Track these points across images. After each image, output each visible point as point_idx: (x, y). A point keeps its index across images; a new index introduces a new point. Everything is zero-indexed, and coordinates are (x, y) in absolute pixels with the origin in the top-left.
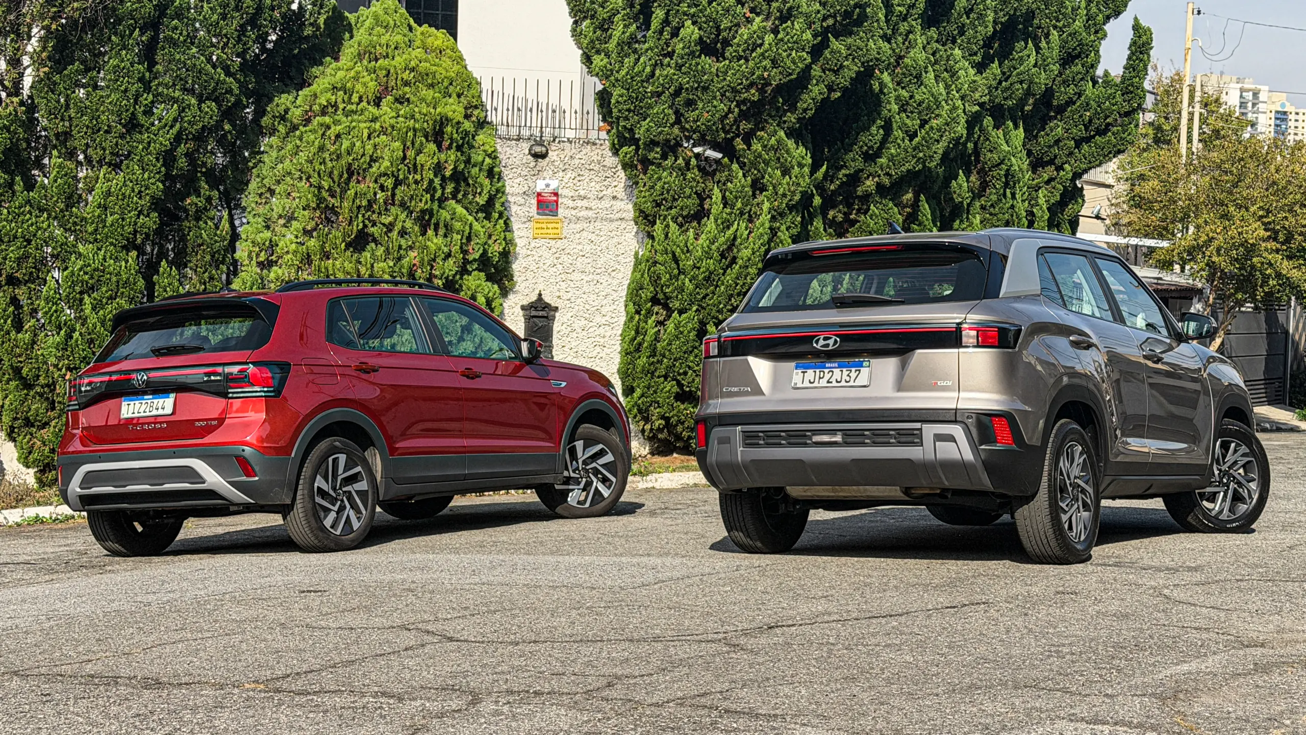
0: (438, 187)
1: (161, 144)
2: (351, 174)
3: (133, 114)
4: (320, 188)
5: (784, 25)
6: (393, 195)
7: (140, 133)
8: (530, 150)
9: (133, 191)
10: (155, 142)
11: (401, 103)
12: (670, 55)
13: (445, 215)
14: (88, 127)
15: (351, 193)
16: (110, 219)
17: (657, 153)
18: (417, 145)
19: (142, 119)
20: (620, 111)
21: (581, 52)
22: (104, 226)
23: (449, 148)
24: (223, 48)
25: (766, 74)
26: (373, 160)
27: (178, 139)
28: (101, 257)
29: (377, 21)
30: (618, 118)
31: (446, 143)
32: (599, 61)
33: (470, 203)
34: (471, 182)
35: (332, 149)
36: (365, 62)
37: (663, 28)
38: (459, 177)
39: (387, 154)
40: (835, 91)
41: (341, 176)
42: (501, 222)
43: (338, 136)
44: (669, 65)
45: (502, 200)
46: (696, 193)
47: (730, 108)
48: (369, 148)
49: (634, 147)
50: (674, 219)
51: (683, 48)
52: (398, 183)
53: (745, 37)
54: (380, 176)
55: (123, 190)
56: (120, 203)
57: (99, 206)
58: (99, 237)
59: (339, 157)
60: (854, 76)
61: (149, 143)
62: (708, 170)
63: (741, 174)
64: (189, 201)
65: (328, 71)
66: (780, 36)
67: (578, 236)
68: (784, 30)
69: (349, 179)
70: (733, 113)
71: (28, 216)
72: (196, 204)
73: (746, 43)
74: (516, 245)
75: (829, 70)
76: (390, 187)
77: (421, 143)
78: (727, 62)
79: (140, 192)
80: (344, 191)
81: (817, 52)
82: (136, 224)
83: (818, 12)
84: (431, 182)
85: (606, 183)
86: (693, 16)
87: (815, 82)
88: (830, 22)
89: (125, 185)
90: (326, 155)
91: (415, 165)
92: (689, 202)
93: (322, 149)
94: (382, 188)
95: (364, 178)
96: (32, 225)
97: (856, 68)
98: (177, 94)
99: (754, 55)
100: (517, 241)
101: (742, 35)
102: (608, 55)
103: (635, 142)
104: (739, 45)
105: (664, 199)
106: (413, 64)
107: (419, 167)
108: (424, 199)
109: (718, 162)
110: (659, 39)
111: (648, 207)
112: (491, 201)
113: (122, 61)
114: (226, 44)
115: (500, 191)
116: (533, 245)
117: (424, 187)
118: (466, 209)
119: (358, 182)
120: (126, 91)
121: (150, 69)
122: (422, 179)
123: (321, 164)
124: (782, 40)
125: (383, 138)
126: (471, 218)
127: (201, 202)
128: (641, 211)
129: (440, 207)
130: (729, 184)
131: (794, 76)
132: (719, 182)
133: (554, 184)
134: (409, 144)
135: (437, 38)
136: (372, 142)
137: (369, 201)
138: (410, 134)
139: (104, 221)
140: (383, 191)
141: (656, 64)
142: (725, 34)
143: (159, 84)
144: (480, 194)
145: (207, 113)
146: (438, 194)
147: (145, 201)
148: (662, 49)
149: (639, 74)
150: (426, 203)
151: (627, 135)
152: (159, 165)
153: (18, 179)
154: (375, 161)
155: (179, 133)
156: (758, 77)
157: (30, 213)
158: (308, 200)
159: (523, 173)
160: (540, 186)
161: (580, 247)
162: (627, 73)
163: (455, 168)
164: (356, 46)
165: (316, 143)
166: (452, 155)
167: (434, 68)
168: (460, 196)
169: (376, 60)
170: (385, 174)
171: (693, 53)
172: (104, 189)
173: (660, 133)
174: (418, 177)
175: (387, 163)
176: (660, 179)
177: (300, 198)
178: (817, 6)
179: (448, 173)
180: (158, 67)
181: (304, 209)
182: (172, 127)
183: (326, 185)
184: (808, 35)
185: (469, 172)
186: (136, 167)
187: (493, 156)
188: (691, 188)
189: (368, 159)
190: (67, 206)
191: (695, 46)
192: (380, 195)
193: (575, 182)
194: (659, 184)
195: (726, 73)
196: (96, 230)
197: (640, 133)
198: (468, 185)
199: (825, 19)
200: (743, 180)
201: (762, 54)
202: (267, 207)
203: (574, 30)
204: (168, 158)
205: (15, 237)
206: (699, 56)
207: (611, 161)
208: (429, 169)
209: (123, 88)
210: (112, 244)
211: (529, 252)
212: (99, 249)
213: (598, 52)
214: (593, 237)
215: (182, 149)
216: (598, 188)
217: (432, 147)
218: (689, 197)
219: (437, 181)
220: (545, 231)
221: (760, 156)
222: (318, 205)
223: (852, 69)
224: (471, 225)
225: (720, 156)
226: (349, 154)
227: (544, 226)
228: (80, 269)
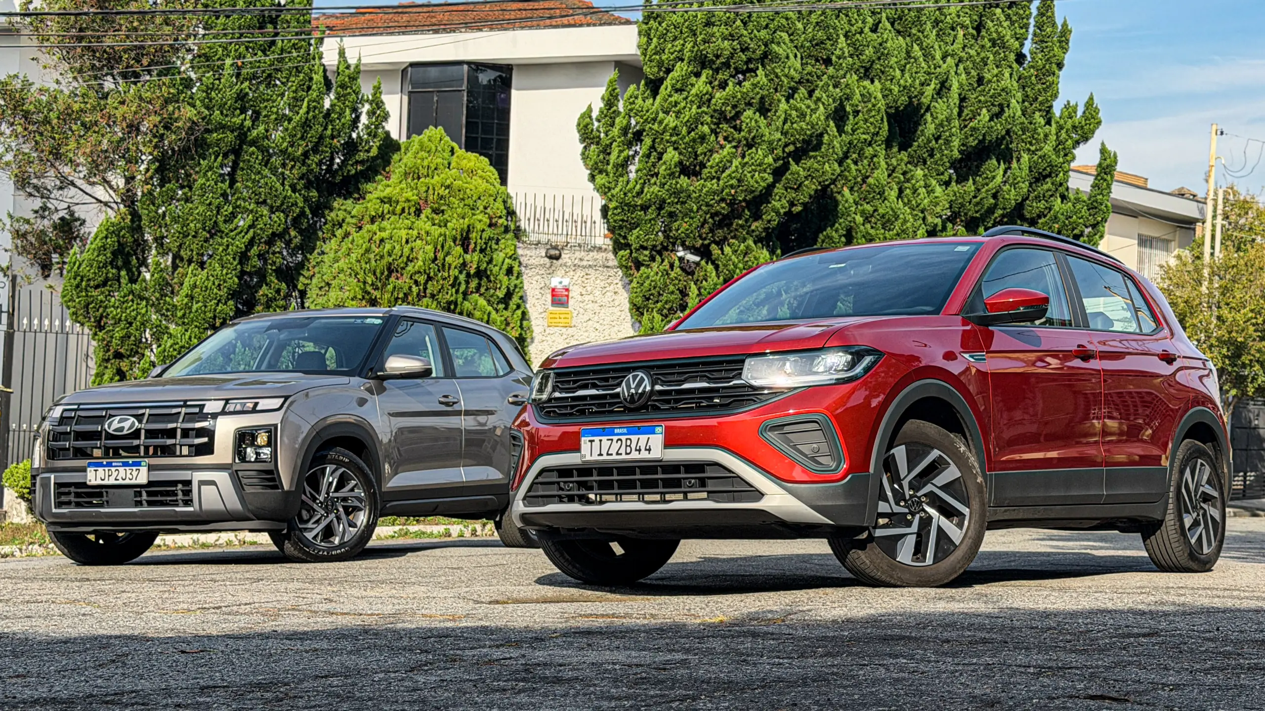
0: (463, 282)
1: (237, 246)
2: (391, 271)
3: (215, 222)
4: (365, 283)
5: (750, 151)
6: (425, 289)
7: (221, 237)
8: (546, 253)
9: (214, 284)
10: (232, 245)
11: (437, 214)
12: (657, 174)
13: (467, 305)
14: (180, 233)
15: (390, 287)
16: (195, 307)
17: (646, 256)
18: (446, 248)
19: (222, 226)
20: (615, 221)
21: (589, 172)
22: (191, 312)
23: (474, 250)
24: (291, 169)
25: (733, 191)
26: (409, 260)
27: (251, 243)
28: (187, 337)
29: (422, 147)
30: (614, 227)
31: (472, 246)
32: (601, 179)
33: (492, 296)
34: (492, 278)
35: (377, 250)
36: (409, 180)
37: (651, 152)
38: (480, 274)
39: (421, 256)
40: (796, 205)
41: (382, 274)
42: (519, 312)
43: (382, 241)
44: (655, 183)
45: (520, 294)
46: (678, 289)
47: (705, 220)
48: (406, 251)
49: (628, 251)
50: (660, 311)
51: (665, 170)
52: (430, 278)
53: (717, 160)
54: (416, 273)
55: (206, 284)
56: (203, 293)
57: (187, 296)
58: (186, 320)
59: (382, 257)
60: (812, 193)
61: (228, 246)
62: (688, 270)
63: (714, 274)
64: (261, 293)
65: (380, 187)
66: (746, 160)
67: (585, 324)
68: (749, 155)
69: (389, 276)
70: (708, 223)
71: (131, 303)
72: (267, 296)
73: (717, 165)
74: (532, 332)
75: (791, 188)
76: (422, 282)
77: (450, 246)
78: (702, 182)
79: (219, 285)
80: (385, 285)
81: (779, 173)
82: (215, 310)
83: (780, 140)
84: (456, 278)
85: (609, 281)
86: (675, 142)
87: (777, 198)
88: (791, 148)
89: (208, 279)
90: (372, 256)
91: (443, 265)
92: (672, 297)
93: (368, 251)
94: (416, 283)
95: (402, 275)
96: (133, 310)
97: (814, 187)
98: (252, 206)
99: (724, 175)
100: (534, 328)
101: (714, 159)
102: (607, 175)
103: (628, 246)
104: (712, 167)
105: (652, 294)
106: (448, 182)
107: (447, 266)
108: (450, 292)
109: (697, 264)
110: (647, 162)
111: (639, 300)
112: (509, 295)
113: (208, 180)
114: (293, 167)
115: (519, 287)
116: (547, 332)
117: (450, 283)
118: (489, 301)
119: (397, 278)
120: (210, 204)
121: (231, 186)
122: (449, 276)
123: (366, 263)
124: (747, 163)
125: (419, 242)
126: (490, 308)
127: (271, 293)
128: (635, 305)
129: (464, 299)
130: (704, 282)
131: (757, 193)
132: (698, 280)
133: (566, 282)
134: (439, 247)
135: (470, 161)
136: (409, 245)
137: (405, 294)
138: (441, 239)
139: (190, 308)
140: (417, 285)
141: (645, 183)
142: (700, 158)
143: (238, 199)
144: (500, 288)
145: (275, 222)
146: (463, 287)
147: (223, 292)
148: (650, 170)
149: (630, 191)
150: (452, 295)
151: (622, 241)
152: (235, 263)
153: (123, 273)
154: (411, 261)
155: (253, 238)
156: (727, 194)
157: (133, 301)
158: (355, 292)
159: (541, 272)
160: (555, 282)
161: (586, 334)
162: (621, 190)
163: (478, 267)
164: (403, 167)
165: (364, 246)
166: (476, 257)
167: (466, 185)
168: (482, 290)
169: (419, 178)
170: (419, 272)
171: (673, 173)
172: (191, 283)
173: (647, 240)
174: (446, 274)
175: (420, 263)
176: (648, 277)
177: (349, 291)
178: (778, 135)
179: (472, 272)
180: (239, 184)
181: (352, 299)
182: (246, 233)
183: (369, 280)
184: (770, 160)
185: (491, 271)
186: (217, 265)
187: (514, 257)
188: (674, 285)
189: (405, 260)
190: (162, 296)
191: (675, 167)
192: (415, 289)
193: (583, 279)
194: (648, 282)
195: (701, 190)
196: (184, 315)
197: (632, 238)
198: (490, 281)
199: (786, 145)
200: (716, 279)
201: (730, 175)
202: (325, 298)
203: (583, 154)
204: (243, 257)
205: (120, 320)
206: (679, 177)
207: (613, 261)
208: (455, 268)
209: (208, 202)
210: (196, 326)
211: (544, 338)
212: (186, 330)
213: (601, 172)
214: (598, 326)
215: (254, 251)
216: (602, 284)
217: (459, 249)
218: (672, 293)
219: (462, 277)
220: (558, 320)
221: (730, 260)
222: (363, 297)
223: (811, 187)
224: (489, 314)
225: (697, 259)
226: (390, 255)
227: (557, 316)
228: (171, 346)
